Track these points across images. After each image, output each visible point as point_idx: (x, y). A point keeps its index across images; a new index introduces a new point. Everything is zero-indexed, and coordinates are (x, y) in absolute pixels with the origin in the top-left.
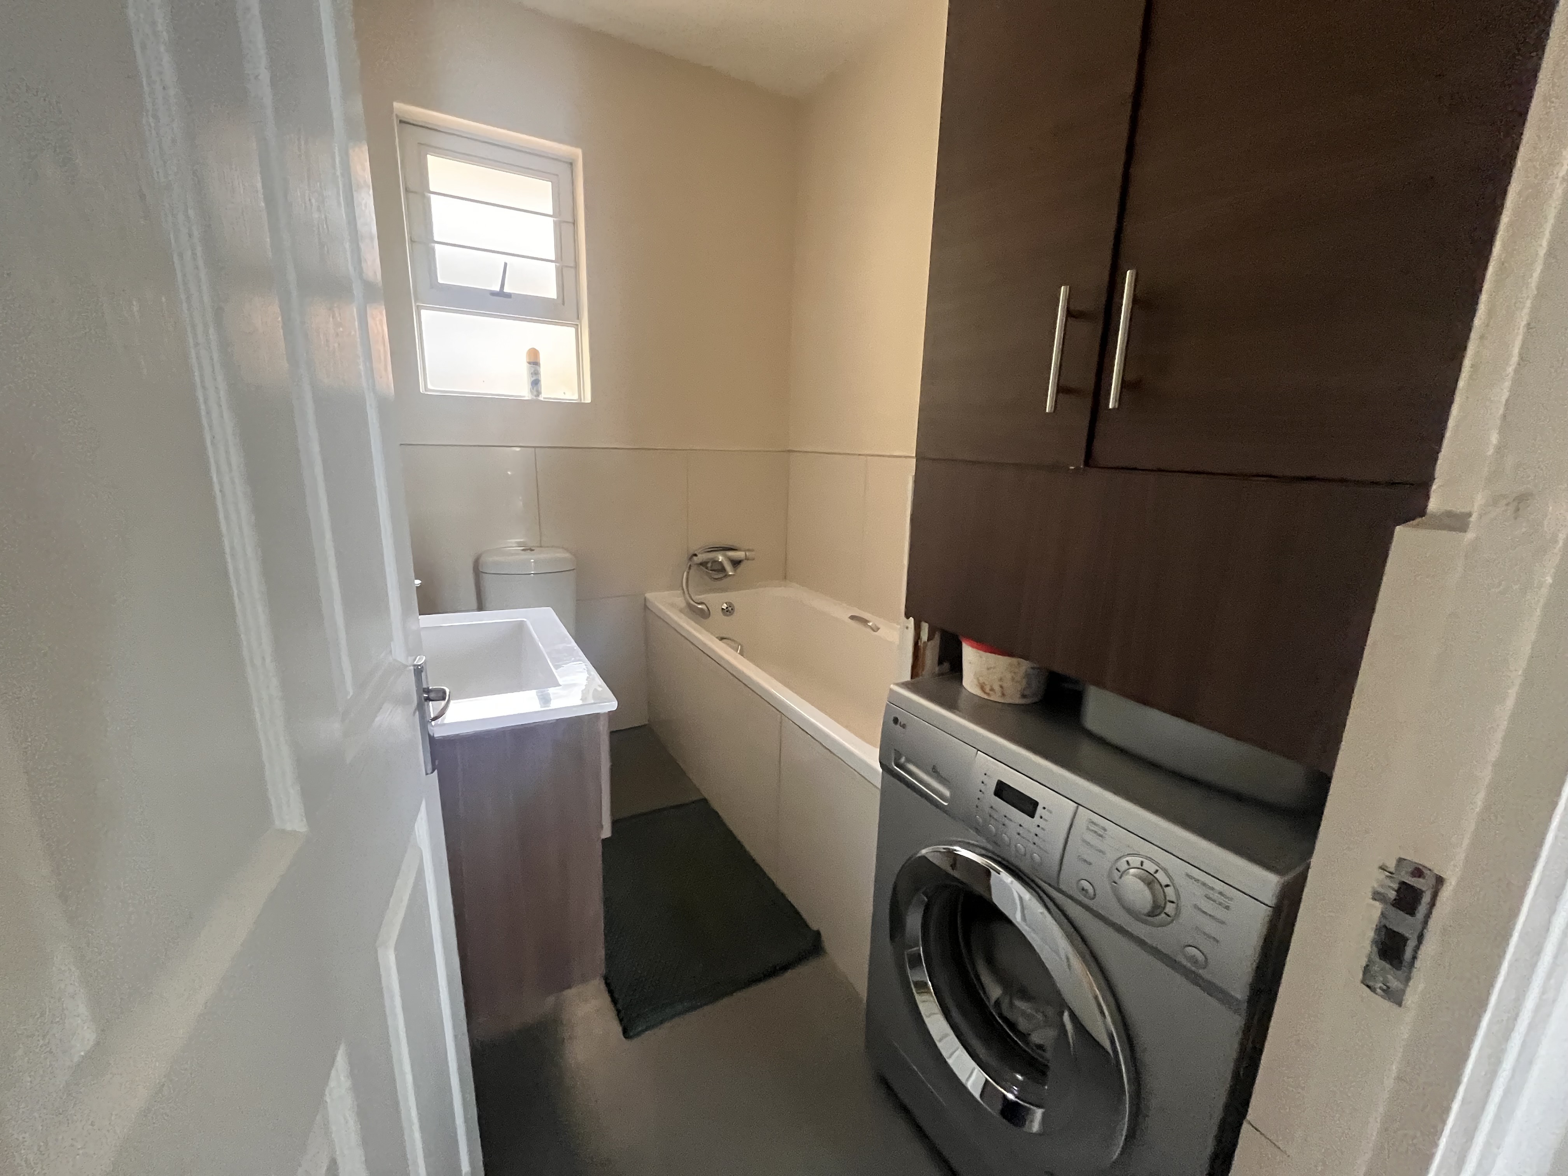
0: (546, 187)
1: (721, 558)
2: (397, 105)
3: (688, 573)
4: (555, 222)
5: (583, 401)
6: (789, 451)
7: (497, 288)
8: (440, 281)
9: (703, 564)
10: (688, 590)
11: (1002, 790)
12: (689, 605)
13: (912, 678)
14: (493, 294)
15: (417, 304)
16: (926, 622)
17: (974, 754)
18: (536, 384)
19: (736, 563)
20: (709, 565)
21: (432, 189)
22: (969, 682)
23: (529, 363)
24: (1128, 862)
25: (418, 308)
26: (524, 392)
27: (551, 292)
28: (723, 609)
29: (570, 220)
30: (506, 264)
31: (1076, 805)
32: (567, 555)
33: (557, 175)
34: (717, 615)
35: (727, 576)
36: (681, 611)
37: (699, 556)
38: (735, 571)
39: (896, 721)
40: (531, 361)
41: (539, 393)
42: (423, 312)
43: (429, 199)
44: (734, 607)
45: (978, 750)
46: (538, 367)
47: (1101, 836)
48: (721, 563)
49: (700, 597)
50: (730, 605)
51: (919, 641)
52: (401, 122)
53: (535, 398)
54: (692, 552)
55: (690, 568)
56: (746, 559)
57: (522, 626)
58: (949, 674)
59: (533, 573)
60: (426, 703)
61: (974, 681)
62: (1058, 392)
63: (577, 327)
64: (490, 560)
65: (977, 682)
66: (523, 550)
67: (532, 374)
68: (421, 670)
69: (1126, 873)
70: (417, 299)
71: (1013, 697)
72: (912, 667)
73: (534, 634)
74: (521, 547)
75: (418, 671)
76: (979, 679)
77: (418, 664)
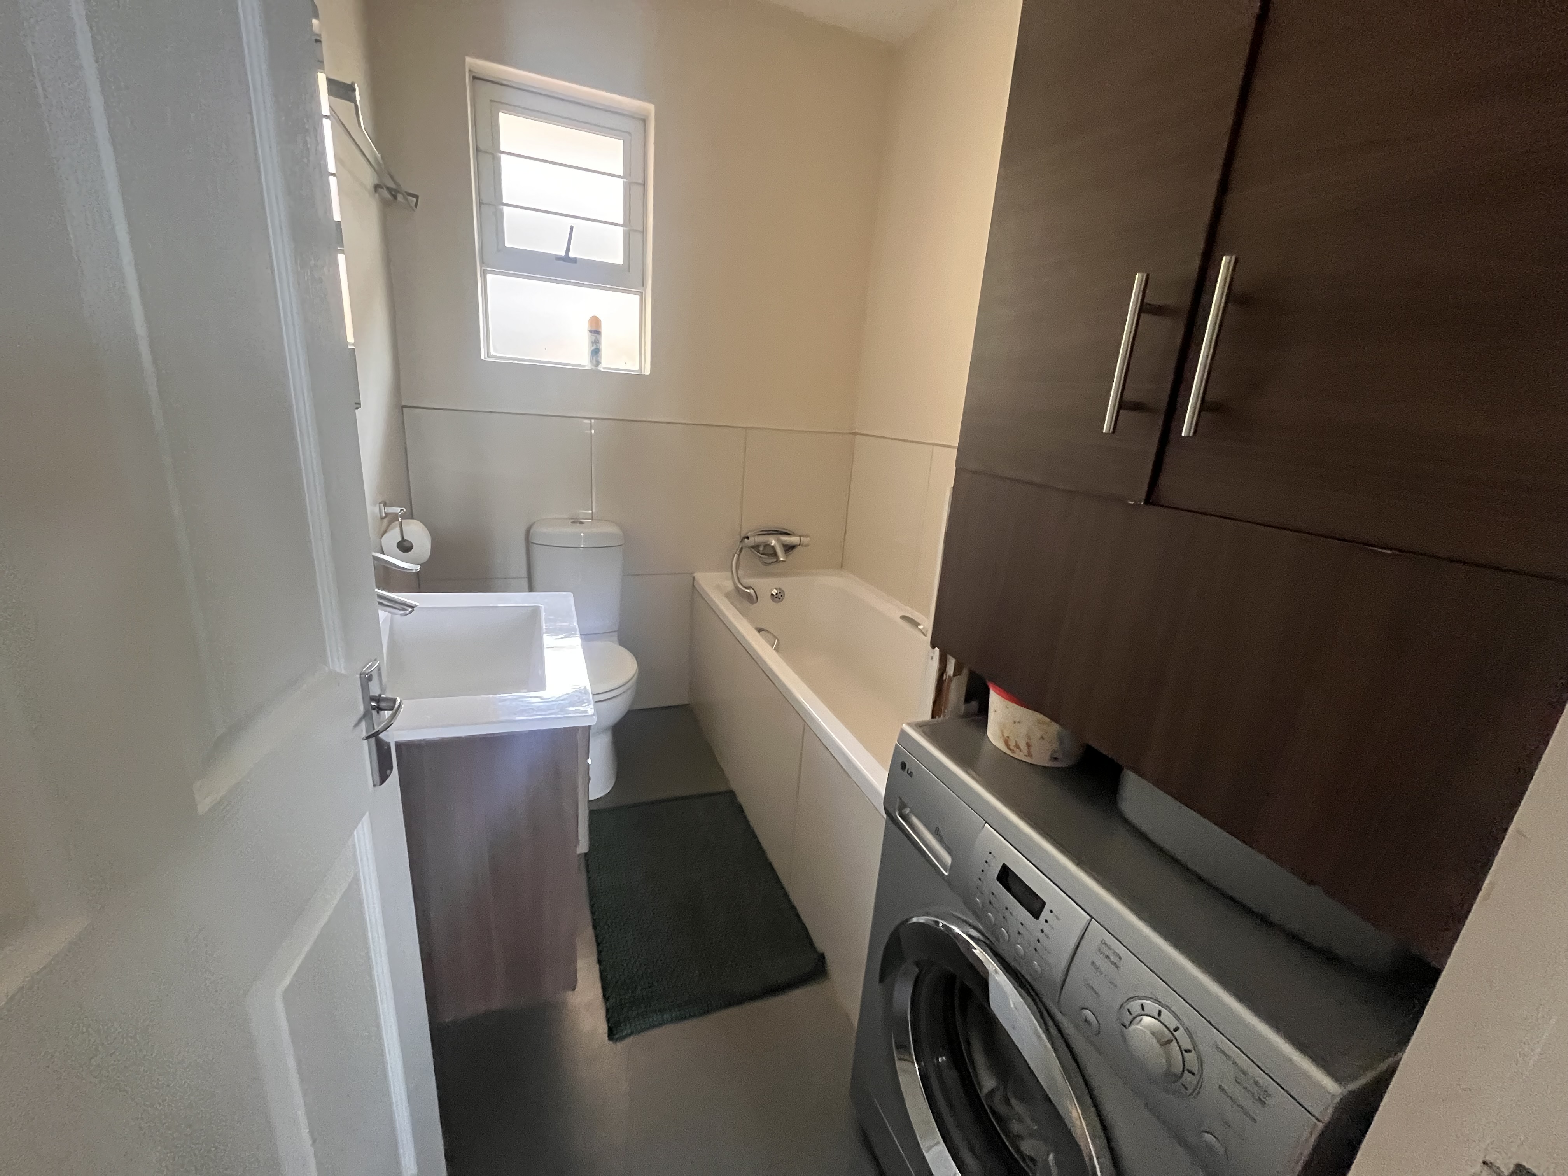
0: (617, 146)
1: (773, 543)
2: (469, 60)
3: (739, 555)
4: (625, 183)
5: (643, 373)
6: (856, 434)
7: (562, 253)
8: (507, 244)
9: (756, 547)
10: (737, 572)
11: (1006, 876)
12: (737, 588)
13: (933, 717)
14: (559, 258)
15: (483, 268)
16: (953, 655)
17: (982, 825)
18: (596, 352)
19: (789, 548)
20: (761, 549)
21: (502, 149)
22: (993, 733)
23: (591, 331)
24: (1142, 1005)
25: (484, 273)
26: (583, 360)
27: (618, 259)
28: (772, 594)
29: (641, 181)
30: (572, 228)
31: (1089, 918)
32: (616, 530)
33: (629, 133)
34: (765, 600)
35: (778, 561)
36: (727, 596)
37: (751, 539)
38: (786, 557)
39: (903, 766)
40: (593, 329)
41: (598, 363)
42: (490, 277)
43: (499, 158)
44: (784, 594)
45: (986, 822)
46: (598, 336)
47: (1115, 964)
48: (773, 547)
49: (750, 580)
50: (781, 592)
51: (945, 675)
52: (475, 78)
53: (594, 368)
54: (743, 535)
55: (741, 550)
56: (800, 545)
57: (535, 612)
58: (977, 715)
59: (582, 546)
60: (374, 713)
61: (998, 732)
62: (1120, 408)
63: (641, 294)
64: (542, 531)
65: (1003, 736)
66: (573, 522)
67: (592, 343)
68: (370, 678)
69: (1138, 1019)
70: (482, 262)
71: (1041, 758)
72: (934, 703)
73: (544, 625)
74: (572, 519)
75: (366, 679)
76: (1005, 731)
77: (367, 672)
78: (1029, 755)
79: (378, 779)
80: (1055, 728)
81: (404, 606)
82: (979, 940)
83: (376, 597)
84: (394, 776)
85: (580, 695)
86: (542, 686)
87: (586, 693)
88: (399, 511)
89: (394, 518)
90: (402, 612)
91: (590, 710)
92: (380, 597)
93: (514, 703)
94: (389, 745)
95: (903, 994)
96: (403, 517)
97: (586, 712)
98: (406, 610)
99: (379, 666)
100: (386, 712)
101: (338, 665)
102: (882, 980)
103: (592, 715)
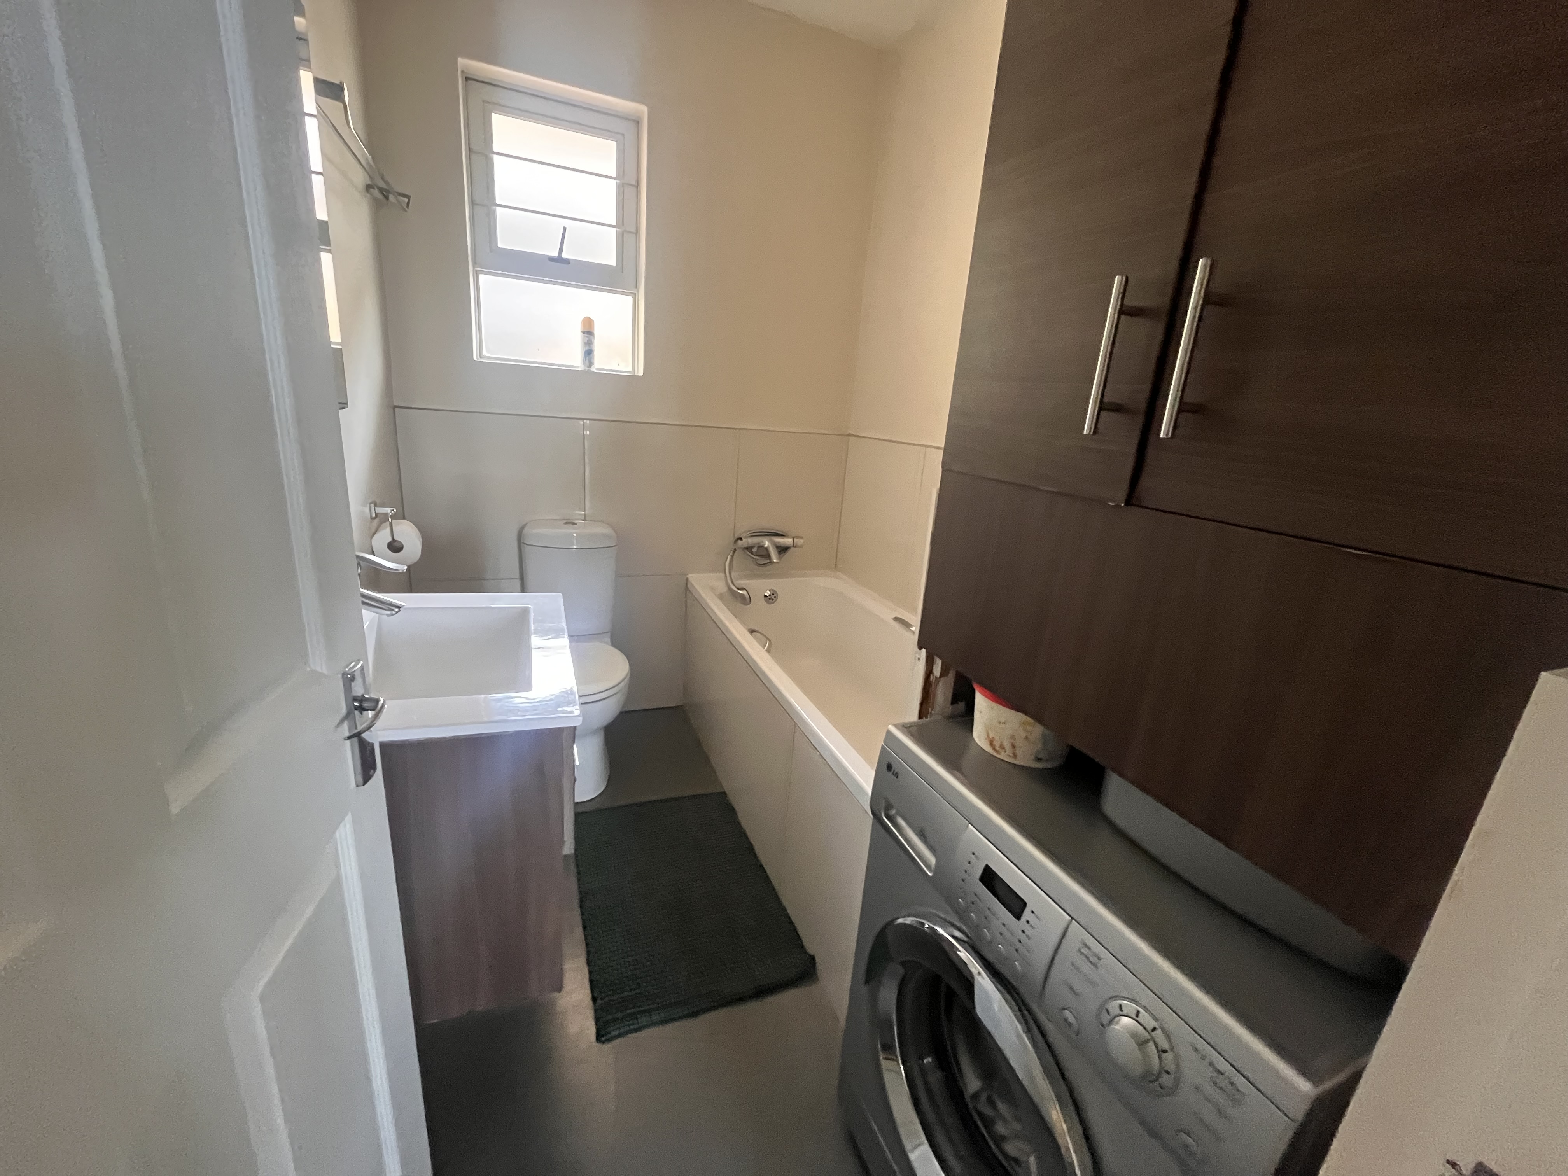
0: (611, 146)
1: (767, 544)
2: (461, 61)
3: (732, 556)
4: (618, 185)
5: (636, 374)
6: (850, 435)
7: (555, 254)
8: (500, 245)
9: (749, 549)
10: (730, 573)
11: (989, 878)
12: (730, 589)
13: (920, 717)
14: (551, 259)
15: (476, 269)
16: (940, 658)
17: (966, 827)
18: (589, 353)
19: (783, 550)
20: (754, 550)
21: (495, 150)
22: (979, 734)
23: (584, 332)
24: (1120, 1006)
25: (477, 274)
26: (576, 361)
27: (610, 259)
28: (766, 596)
29: (633, 182)
30: (565, 229)
31: (1070, 918)
32: (607, 530)
33: (623, 135)
34: (758, 603)
35: (771, 562)
36: (721, 597)
37: (744, 540)
38: (780, 558)
39: (889, 767)
40: (586, 330)
41: (591, 364)
42: (482, 278)
43: (492, 159)
44: (777, 596)
45: (970, 823)
46: (592, 337)
47: (1094, 965)
48: (766, 549)
49: (744, 582)
50: (774, 593)
51: (931, 676)
52: (467, 79)
53: (587, 368)
54: (737, 536)
55: (735, 551)
56: (793, 546)
57: (525, 612)
58: (963, 716)
59: (575, 547)
60: (357, 712)
61: (984, 735)
62: (1100, 409)
63: (635, 296)
64: (534, 533)
65: (988, 736)
66: (566, 523)
67: (585, 344)
68: (353, 679)
69: (1117, 1019)
70: (475, 263)
71: (1025, 759)
72: (921, 705)
73: (532, 625)
74: (564, 520)
75: (349, 679)
76: (990, 732)
77: (350, 672)
78: (1015, 756)
79: (360, 779)
80: (1038, 730)
81: (390, 606)
82: (963, 941)
83: (359, 595)
84: (378, 776)
85: (566, 695)
86: (528, 687)
87: (572, 693)
88: (389, 511)
89: (383, 518)
90: (389, 612)
91: (576, 710)
92: (363, 596)
93: (499, 704)
94: (372, 745)
95: (888, 996)
96: (393, 517)
97: (572, 712)
98: (393, 610)
99: (362, 667)
100: (369, 711)
101: (319, 663)
102: (867, 981)
103: (579, 716)
